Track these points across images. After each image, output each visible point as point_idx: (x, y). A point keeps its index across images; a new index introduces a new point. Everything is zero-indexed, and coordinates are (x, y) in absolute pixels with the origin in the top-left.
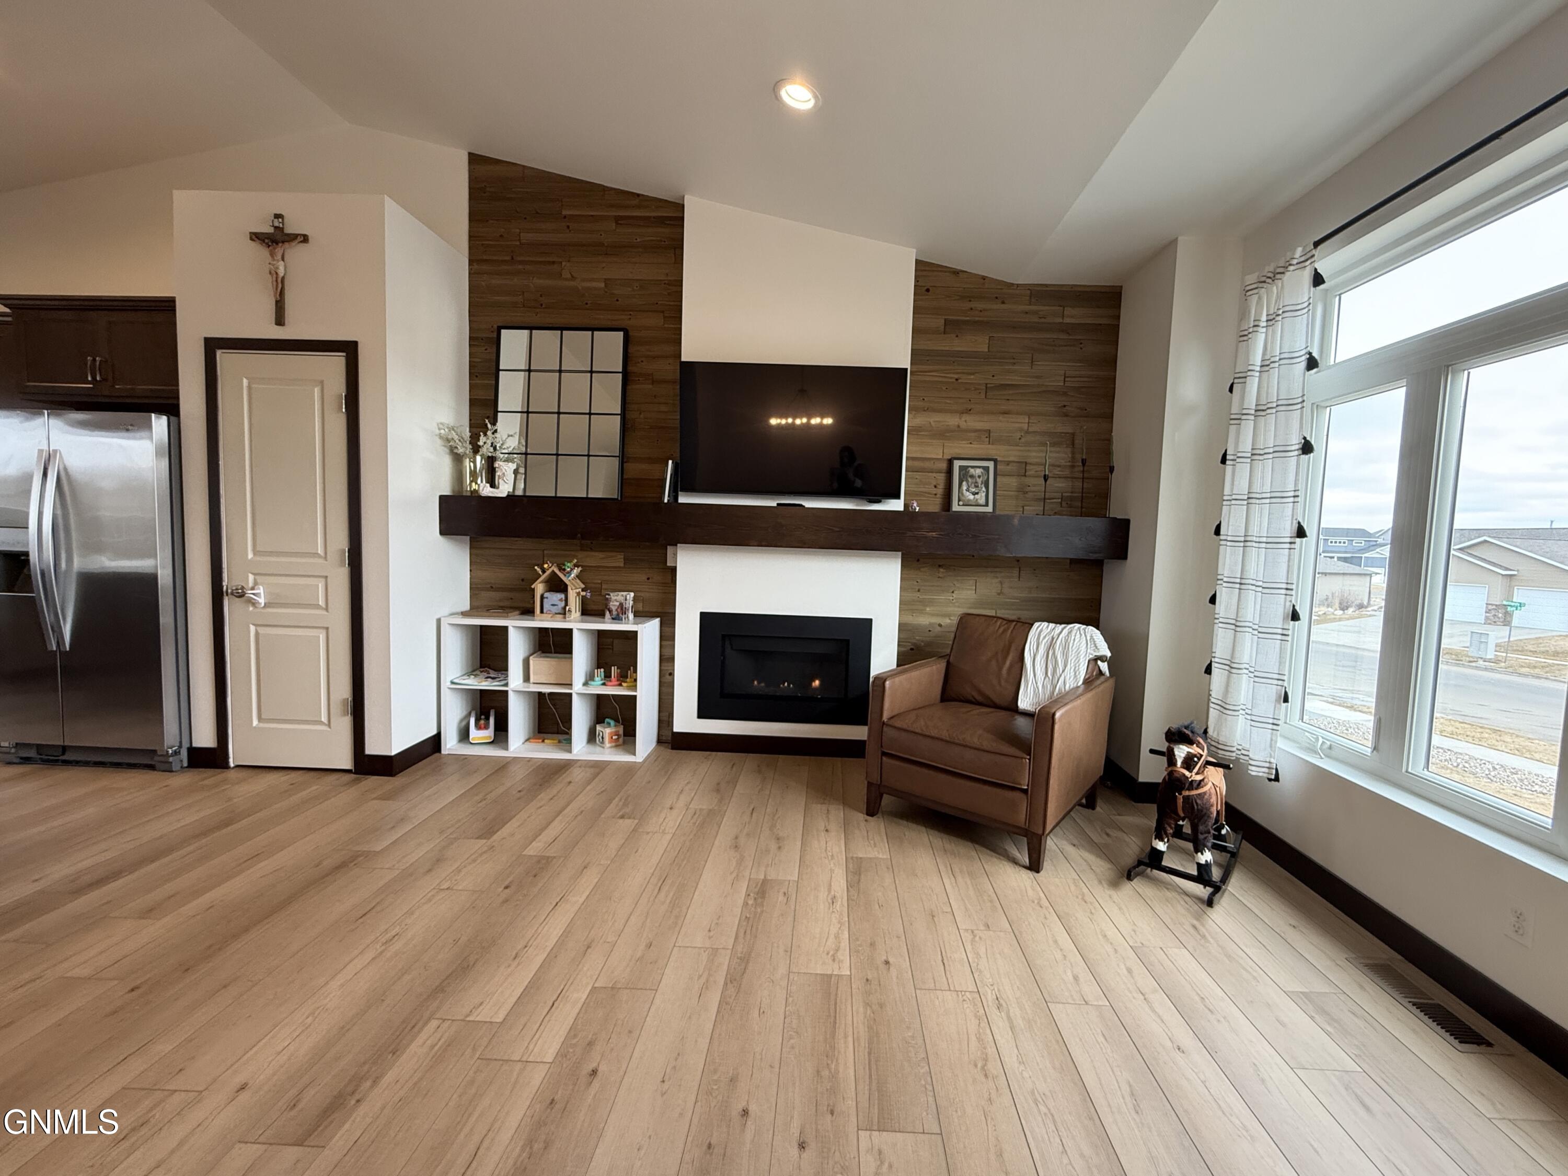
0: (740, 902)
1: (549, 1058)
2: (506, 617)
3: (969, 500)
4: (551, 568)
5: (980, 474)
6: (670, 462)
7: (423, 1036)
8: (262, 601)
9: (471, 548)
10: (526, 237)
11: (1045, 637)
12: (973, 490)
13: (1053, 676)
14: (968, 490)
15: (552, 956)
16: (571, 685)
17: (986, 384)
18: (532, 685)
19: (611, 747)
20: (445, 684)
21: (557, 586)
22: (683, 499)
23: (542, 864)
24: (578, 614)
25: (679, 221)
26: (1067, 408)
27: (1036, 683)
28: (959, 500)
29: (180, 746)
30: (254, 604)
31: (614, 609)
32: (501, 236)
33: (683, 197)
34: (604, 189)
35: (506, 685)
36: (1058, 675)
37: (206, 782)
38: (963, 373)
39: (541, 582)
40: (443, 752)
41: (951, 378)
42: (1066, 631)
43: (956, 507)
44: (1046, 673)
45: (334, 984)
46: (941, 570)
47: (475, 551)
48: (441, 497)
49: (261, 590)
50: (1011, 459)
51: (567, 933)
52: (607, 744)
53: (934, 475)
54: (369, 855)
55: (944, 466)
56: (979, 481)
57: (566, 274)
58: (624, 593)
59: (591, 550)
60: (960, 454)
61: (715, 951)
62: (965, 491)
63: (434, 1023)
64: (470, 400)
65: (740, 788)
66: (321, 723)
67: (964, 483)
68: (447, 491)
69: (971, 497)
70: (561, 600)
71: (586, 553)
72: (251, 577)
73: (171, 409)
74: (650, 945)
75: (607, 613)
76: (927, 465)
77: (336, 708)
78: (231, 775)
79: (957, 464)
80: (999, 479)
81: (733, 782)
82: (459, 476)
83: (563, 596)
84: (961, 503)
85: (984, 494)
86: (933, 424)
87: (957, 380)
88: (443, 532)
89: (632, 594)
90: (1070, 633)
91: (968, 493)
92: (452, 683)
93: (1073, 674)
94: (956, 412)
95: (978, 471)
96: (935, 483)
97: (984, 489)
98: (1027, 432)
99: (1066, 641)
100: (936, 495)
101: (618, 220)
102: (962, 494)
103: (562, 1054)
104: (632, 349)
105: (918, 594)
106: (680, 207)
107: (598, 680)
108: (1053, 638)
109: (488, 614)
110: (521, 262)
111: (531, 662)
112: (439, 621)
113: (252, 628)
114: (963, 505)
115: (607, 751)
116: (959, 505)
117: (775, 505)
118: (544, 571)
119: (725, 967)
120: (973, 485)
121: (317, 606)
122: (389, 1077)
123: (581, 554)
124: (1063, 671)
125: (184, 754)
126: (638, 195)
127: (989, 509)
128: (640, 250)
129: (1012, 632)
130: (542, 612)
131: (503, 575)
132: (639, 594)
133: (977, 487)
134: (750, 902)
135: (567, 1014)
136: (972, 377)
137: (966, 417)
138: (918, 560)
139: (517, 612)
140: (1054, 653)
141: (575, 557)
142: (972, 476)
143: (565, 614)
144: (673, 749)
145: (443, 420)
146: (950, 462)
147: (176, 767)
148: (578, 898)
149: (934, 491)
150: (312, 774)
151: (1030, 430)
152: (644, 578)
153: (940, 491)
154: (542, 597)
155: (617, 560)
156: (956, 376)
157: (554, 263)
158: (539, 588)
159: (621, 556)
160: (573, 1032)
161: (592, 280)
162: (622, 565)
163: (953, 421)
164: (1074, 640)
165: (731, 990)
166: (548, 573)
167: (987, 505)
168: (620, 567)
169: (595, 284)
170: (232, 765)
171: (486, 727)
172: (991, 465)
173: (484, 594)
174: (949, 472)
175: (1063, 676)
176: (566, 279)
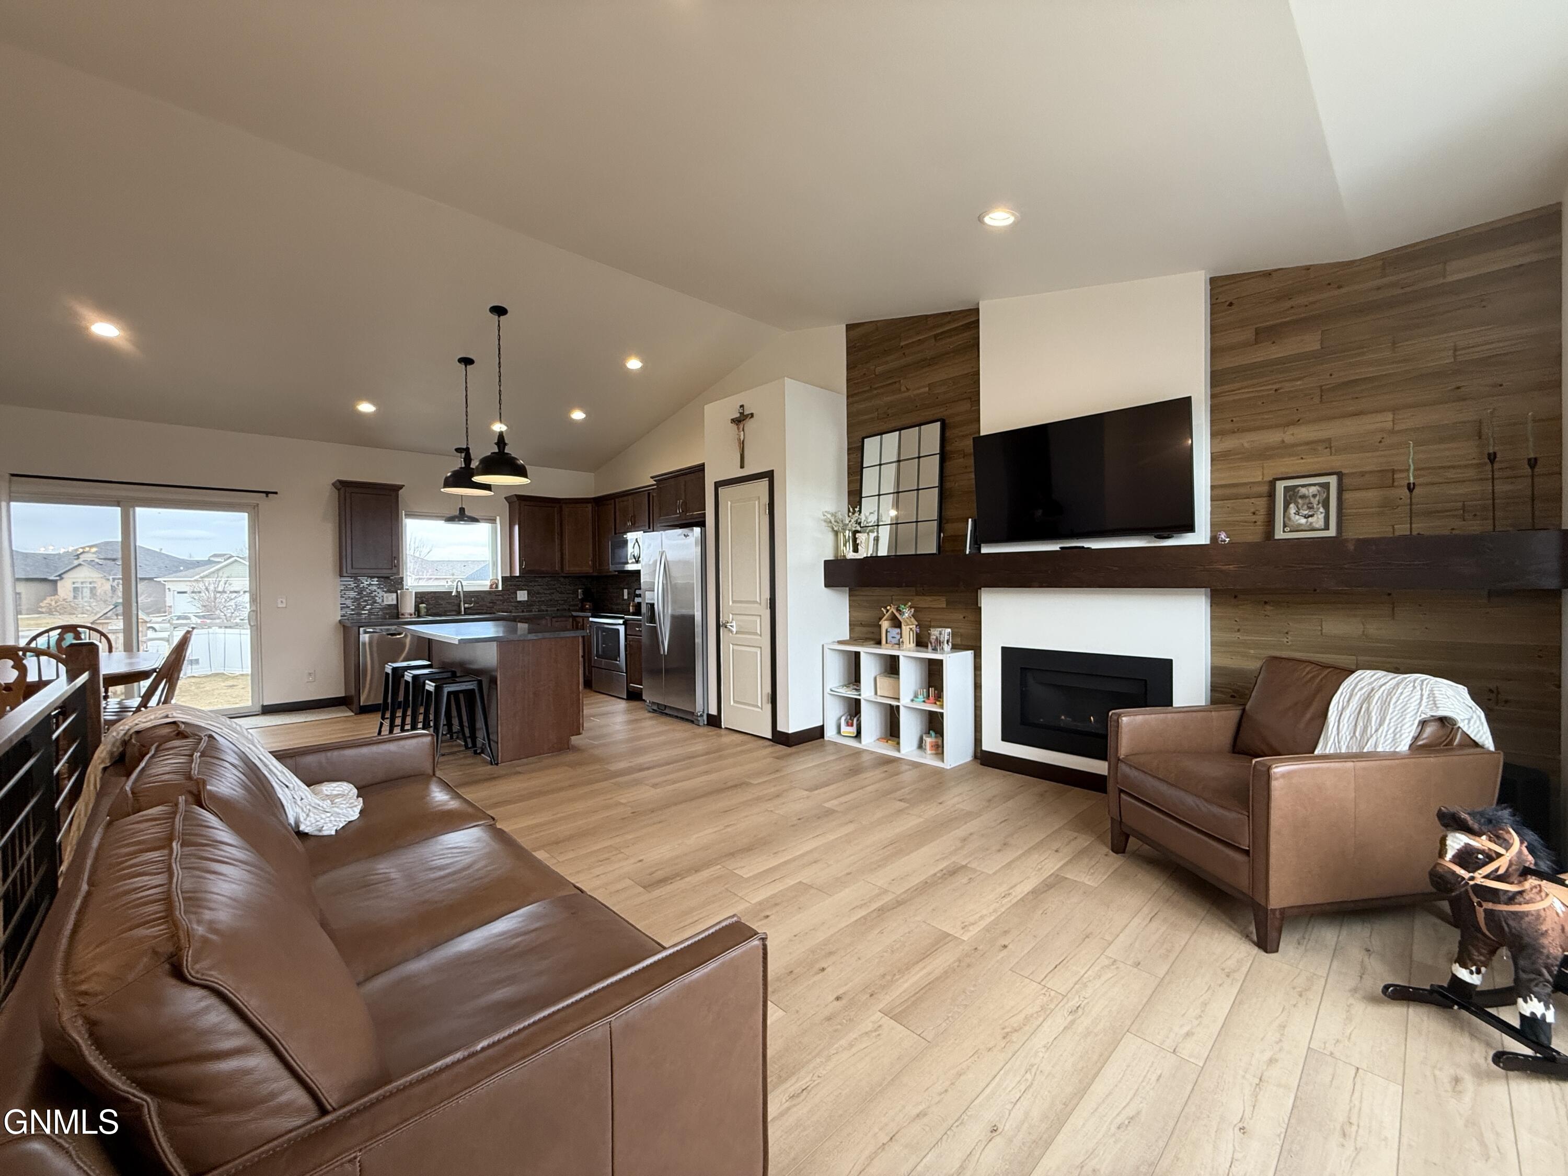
0: (932, 872)
1: (753, 902)
2: (862, 645)
3: (1300, 525)
4: (892, 609)
5: (1315, 493)
6: (970, 520)
7: (712, 869)
8: (734, 630)
9: (850, 596)
10: (879, 369)
11: (1362, 689)
12: (1306, 512)
13: (1362, 736)
14: (1297, 513)
15: (794, 859)
16: (899, 699)
17: (1321, 386)
18: (879, 698)
19: (932, 754)
20: (827, 690)
21: (897, 624)
22: (985, 550)
23: (830, 813)
24: (913, 645)
25: (974, 325)
26: (1462, 389)
27: (1339, 743)
28: (1285, 526)
29: (703, 712)
30: (732, 632)
31: (933, 641)
32: (865, 374)
33: (978, 304)
34: (927, 317)
35: (860, 695)
36: (1369, 735)
37: (710, 733)
38: (1286, 381)
39: (886, 620)
40: (826, 738)
41: (1271, 389)
42: (1394, 682)
43: (1279, 534)
44: (1354, 733)
45: (695, 836)
46: (1268, 607)
47: (852, 598)
48: (826, 562)
49: (734, 624)
50: (1368, 469)
51: (811, 851)
52: (929, 752)
53: (1253, 500)
54: (748, 784)
55: (1265, 489)
56: (1315, 501)
57: (903, 389)
58: (940, 629)
59: (924, 595)
60: (1288, 473)
61: (886, 891)
62: (1292, 515)
63: (719, 867)
64: (849, 492)
65: (1010, 803)
66: (758, 707)
67: (1292, 506)
68: (831, 557)
69: (1303, 521)
70: (898, 634)
71: (920, 597)
72: (731, 616)
73: (702, 524)
74: (849, 874)
75: (929, 645)
76: (1242, 491)
77: (765, 699)
78: (723, 732)
79: (1281, 486)
80: (1347, 496)
81: (1010, 798)
82: (837, 548)
83: (898, 630)
84: (1287, 529)
85: (1321, 516)
86: (1246, 445)
87: (1276, 390)
88: (827, 585)
89: (949, 630)
90: (1398, 684)
91: (1297, 517)
92: (832, 690)
93: (1390, 736)
94: (1277, 426)
95: (1313, 490)
96: (1253, 510)
97: (1322, 510)
98: (1392, 432)
99: (1389, 693)
100: (1255, 522)
101: (935, 336)
102: (1290, 519)
103: (760, 903)
104: (948, 434)
105: (1238, 635)
106: (975, 312)
107: (921, 698)
108: (1372, 690)
109: (855, 642)
110: (876, 389)
111: (878, 679)
112: (823, 646)
113: (731, 646)
114: (1290, 531)
115: (928, 757)
116: (1284, 531)
117: (1058, 549)
118: (888, 611)
119: (884, 901)
120: (1305, 507)
121: (756, 634)
122: (687, 880)
123: (917, 598)
124: (1377, 731)
125: (705, 717)
126: (950, 313)
127: (1332, 532)
128: (952, 354)
129: (1321, 680)
130: (887, 643)
131: (865, 615)
132: (956, 630)
133: (1310, 508)
134: (938, 875)
135: (779, 887)
136: (1299, 383)
137: (1291, 430)
138: (1236, 597)
139: (872, 642)
140: (1368, 708)
141: (909, 601)
142: (1303, 497)
143: (899, 644)
144: (982, 764)
145: (827, 509)
146: (1272, 484)
147: (701, 724)
148: (831, 837)
149: (1254, 518)
150: (753, 738)
151: (1397, 428)
152: (961, 617)
153: (1261, 517)
154: (887, 632)
155: (942, 603)
156: (1275, 387)
157: (895, 382)
158: (885, 624)
159: (943, 599)
160: (773, 896)
161: (919, 388)
162: (944, 606)
163: (1273, 437)
164: (1402, 693)
165: (875, 915)
166: (890, 612)
167: (1327, 528)
168: (943, 608)
169: (922, 390)
170: (723, 727)
171: (852, 725)
172: (1333, 480)
173: (858, 629)
174: (1271, 495)
175: (1374, 738)
176: (904, 392)
